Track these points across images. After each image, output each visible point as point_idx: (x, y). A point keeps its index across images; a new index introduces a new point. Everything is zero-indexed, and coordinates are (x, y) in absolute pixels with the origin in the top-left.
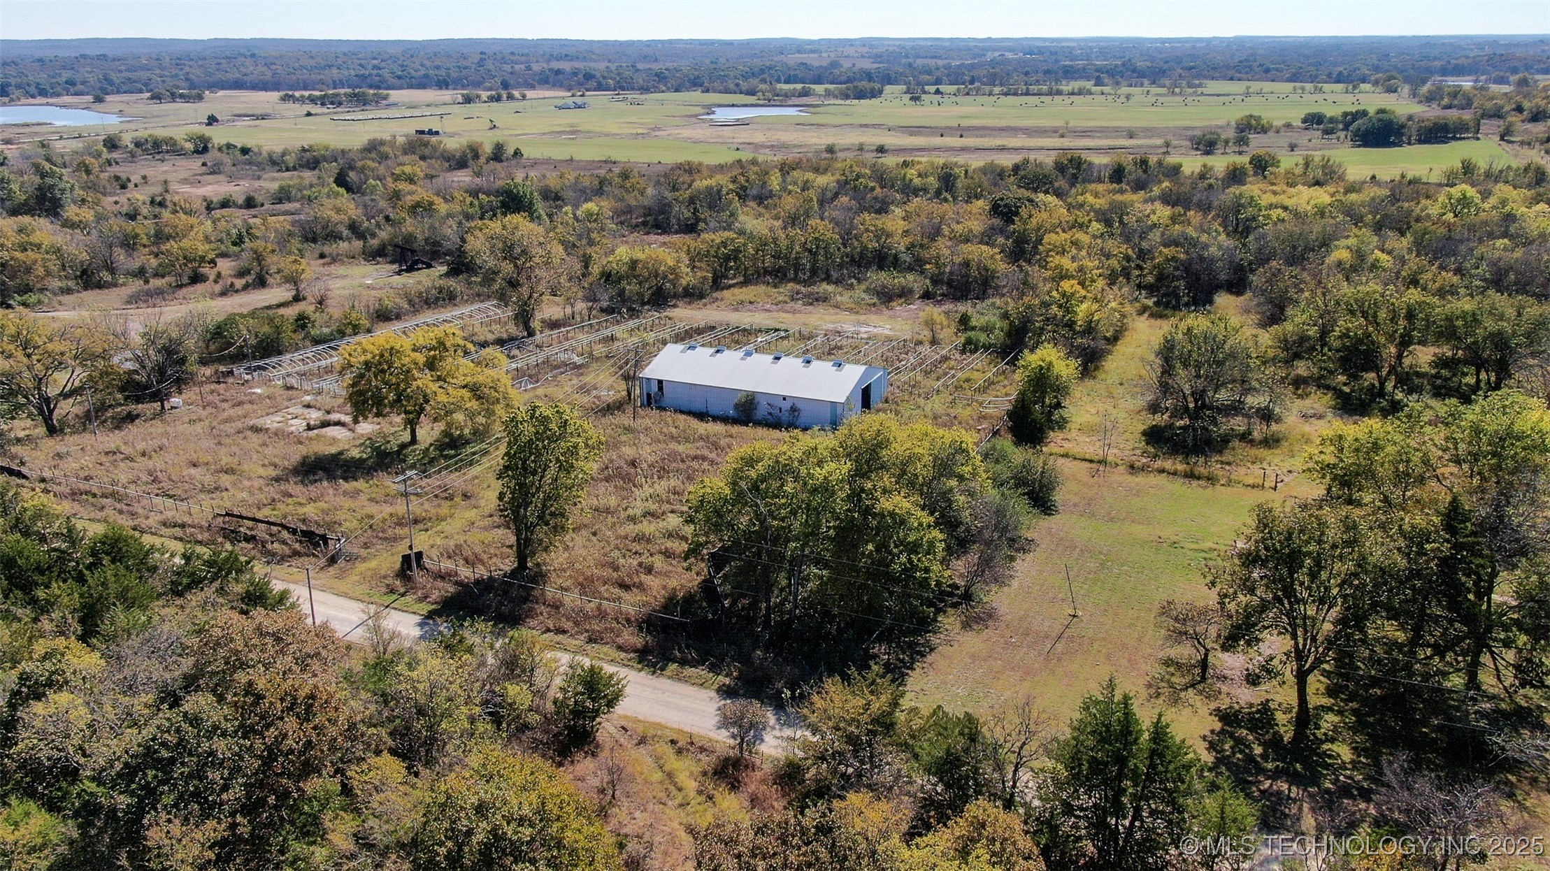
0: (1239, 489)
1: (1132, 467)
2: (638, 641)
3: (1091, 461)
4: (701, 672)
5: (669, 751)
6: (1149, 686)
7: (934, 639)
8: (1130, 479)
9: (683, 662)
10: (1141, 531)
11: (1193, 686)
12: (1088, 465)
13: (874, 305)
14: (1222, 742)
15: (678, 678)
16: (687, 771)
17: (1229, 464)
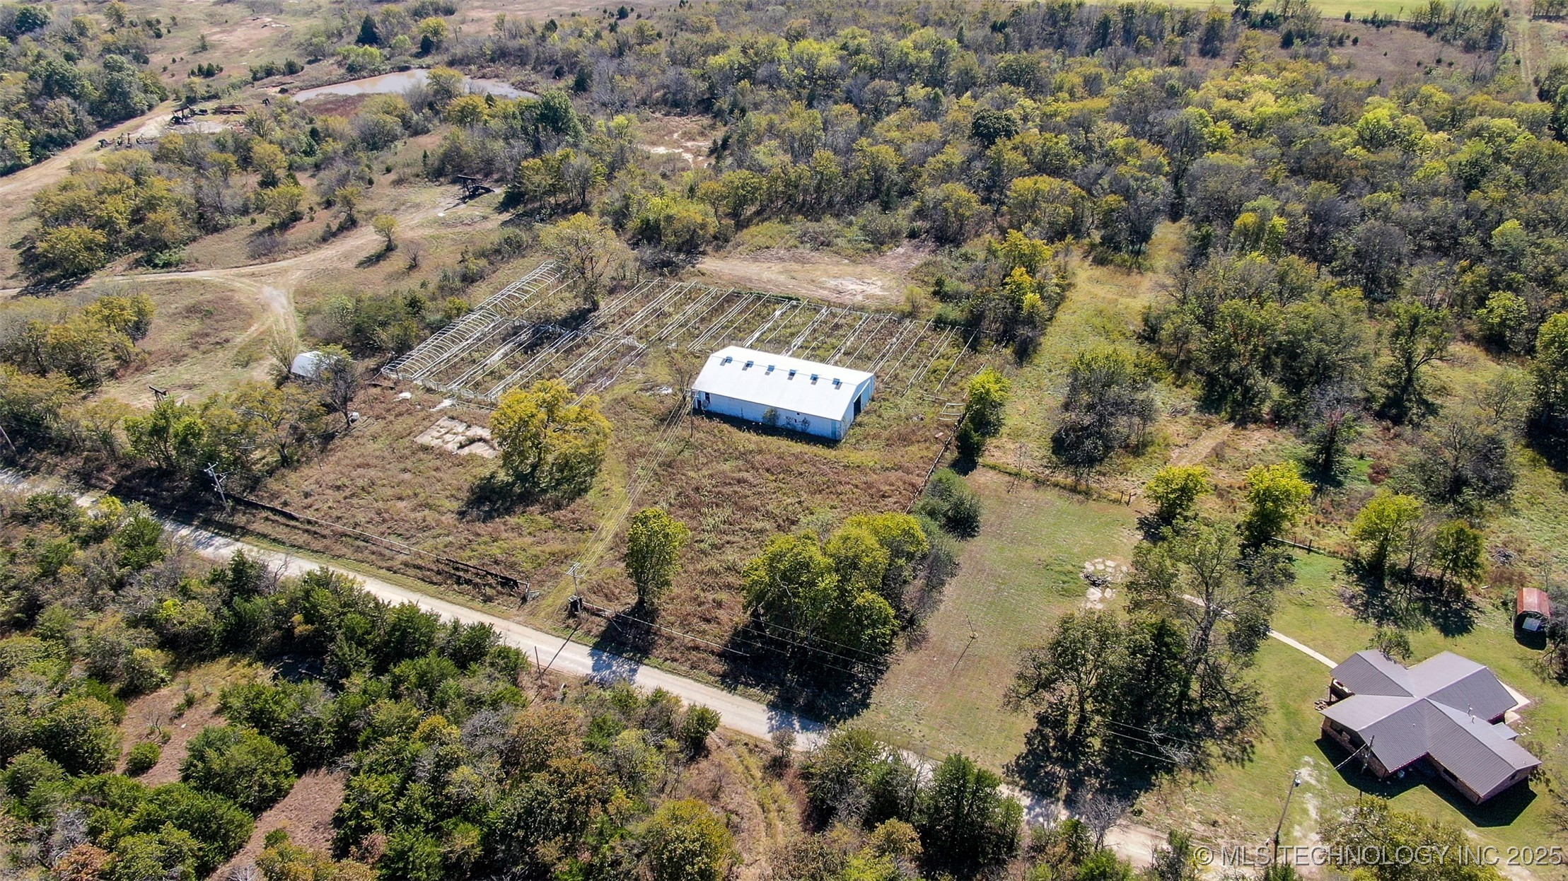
0: (1104, 504)
1: (1037, 481)
2: (720, 667)
3: (1010, 474)
4: (756, 691)
5: (744, 750)
6: (1005, 696)
7: (889, 658)
8: (1034, 494)
9: (746, 685)
10: (1029, 553)
11: (1029, 695)
12: (1007, 478)
13: (868, 251)
14: (1035, 738)
15: (743, 695)
16: (755, 764)
17: (1104, 475)
